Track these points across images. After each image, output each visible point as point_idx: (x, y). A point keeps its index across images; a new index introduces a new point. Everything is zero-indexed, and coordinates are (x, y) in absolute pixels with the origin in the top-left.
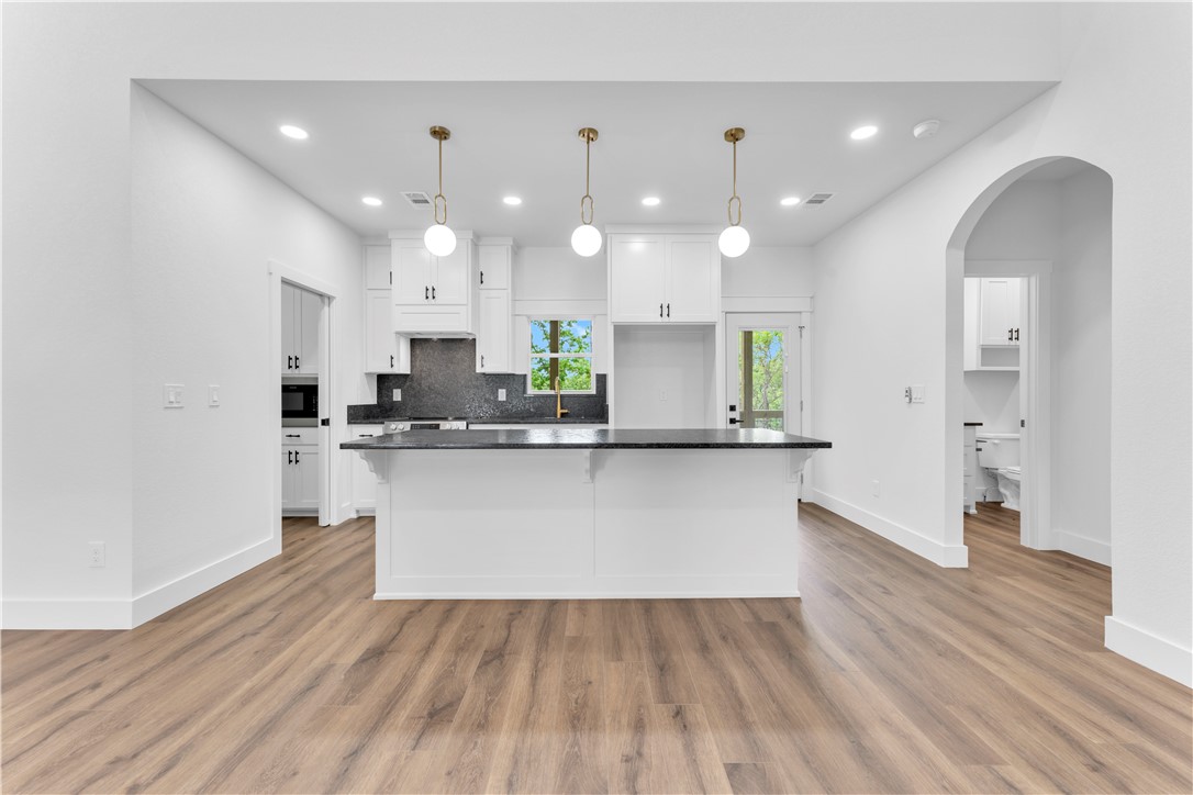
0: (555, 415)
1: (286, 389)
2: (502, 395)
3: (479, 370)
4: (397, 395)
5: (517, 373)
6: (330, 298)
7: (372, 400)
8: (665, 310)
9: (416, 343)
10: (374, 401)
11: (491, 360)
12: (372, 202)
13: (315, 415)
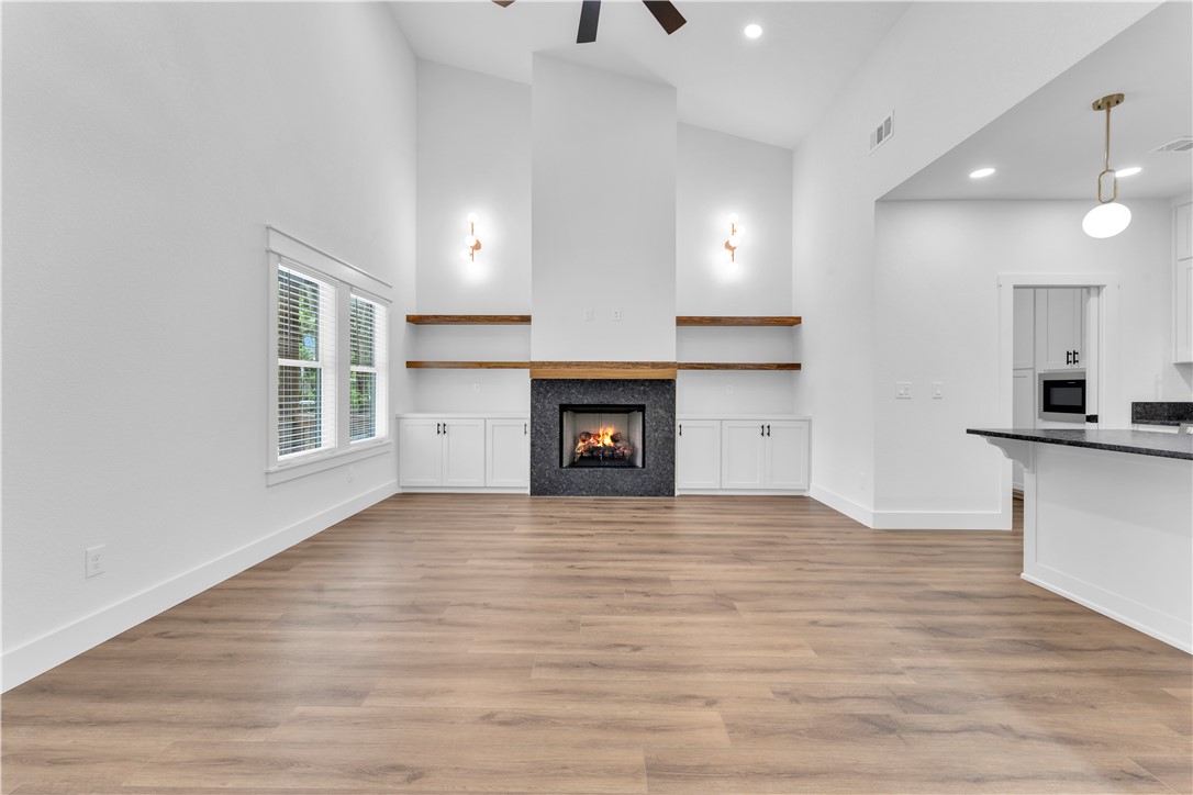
12: (1129, 172)
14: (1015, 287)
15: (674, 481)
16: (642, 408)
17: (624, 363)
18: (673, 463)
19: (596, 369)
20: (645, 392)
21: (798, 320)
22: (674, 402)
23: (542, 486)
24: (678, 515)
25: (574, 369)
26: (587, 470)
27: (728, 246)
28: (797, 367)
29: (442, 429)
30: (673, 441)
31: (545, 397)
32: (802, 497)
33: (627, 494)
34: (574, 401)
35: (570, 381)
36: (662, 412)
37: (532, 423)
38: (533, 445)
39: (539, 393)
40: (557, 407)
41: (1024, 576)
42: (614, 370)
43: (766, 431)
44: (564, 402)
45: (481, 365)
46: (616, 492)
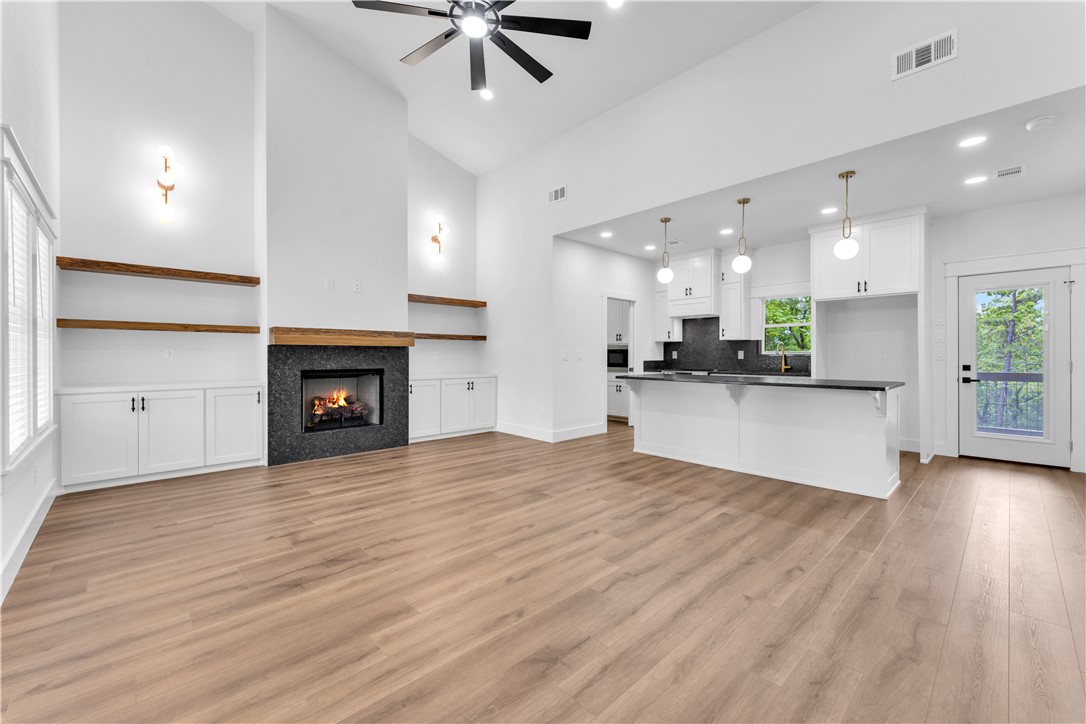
0: (781, 370)
1: (610, 352)
2: (741, 355)
3: (721, 338)
4: (675, 355)
5: (752, 339)
6: (634, 302)
7: (660, 357)
8: (862, 286)
9: (685, 322)
10: (662, 359)
11: (730, 331)
12: (650, 248)
13: (627, 366)
14: (609, 298)
15: (407, 432)
16: (380, 373)
17: (371, 332)
18: (407, 417)
19: (345, 337)
20: (384, 358)
21: (484, 304)
22: (408, 365)
23: (281, 453)
24: (413, 460)
25: (323, 336)
26: (330, 432)
27: (435, 239)
28: (484, 338)
29: (139, 405)
30: (407, 399)
31: (285, 364)
32: (491, 432)
33: (369, 449)
34: (317, 367)
35: (312, 347)
36: (398, 375)
37: (270, 390)
38: (270, 413)
39: (277, 360)
40: (299, 373)
41: (635, 450)
42: (362, 338)
43: (471, 386)
44: (307, 368)
45: (185, 328)
46: (359, 449)
